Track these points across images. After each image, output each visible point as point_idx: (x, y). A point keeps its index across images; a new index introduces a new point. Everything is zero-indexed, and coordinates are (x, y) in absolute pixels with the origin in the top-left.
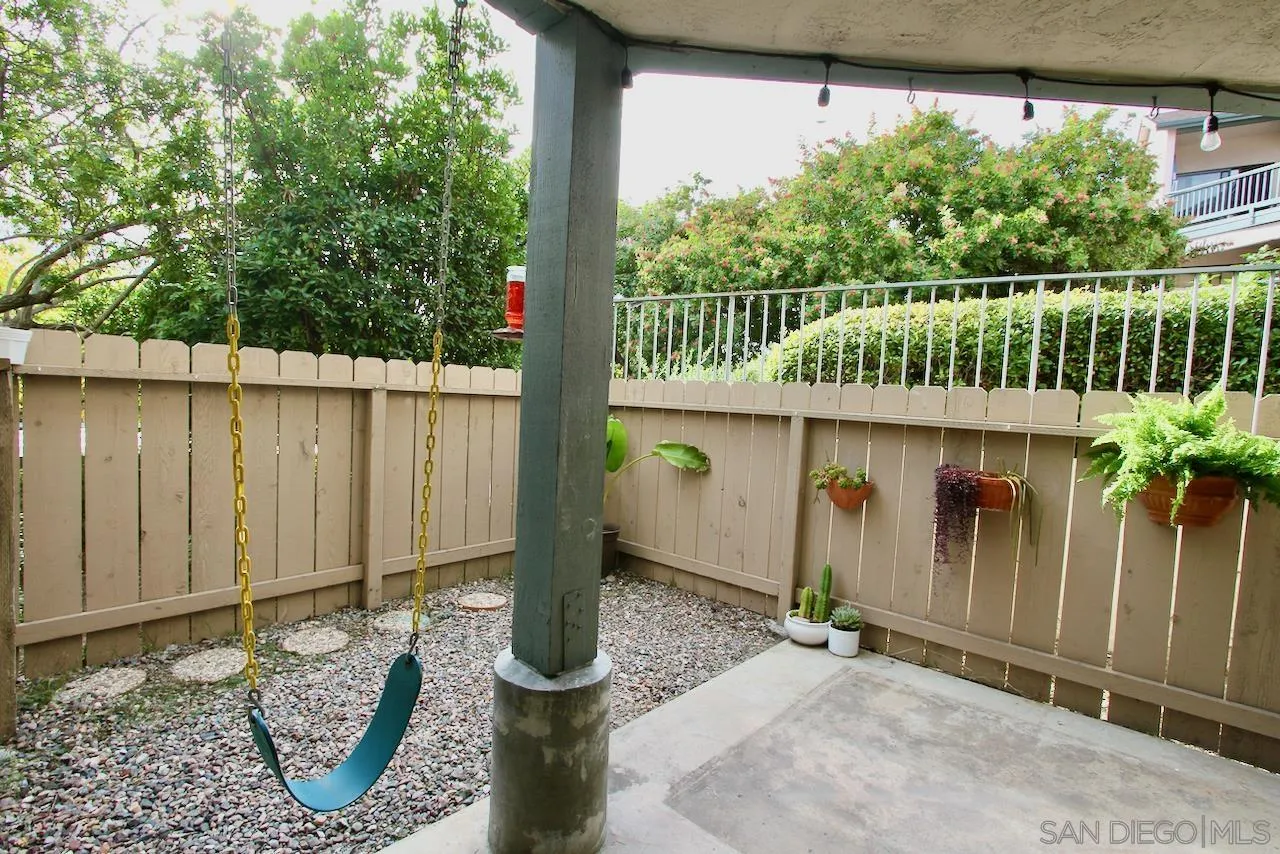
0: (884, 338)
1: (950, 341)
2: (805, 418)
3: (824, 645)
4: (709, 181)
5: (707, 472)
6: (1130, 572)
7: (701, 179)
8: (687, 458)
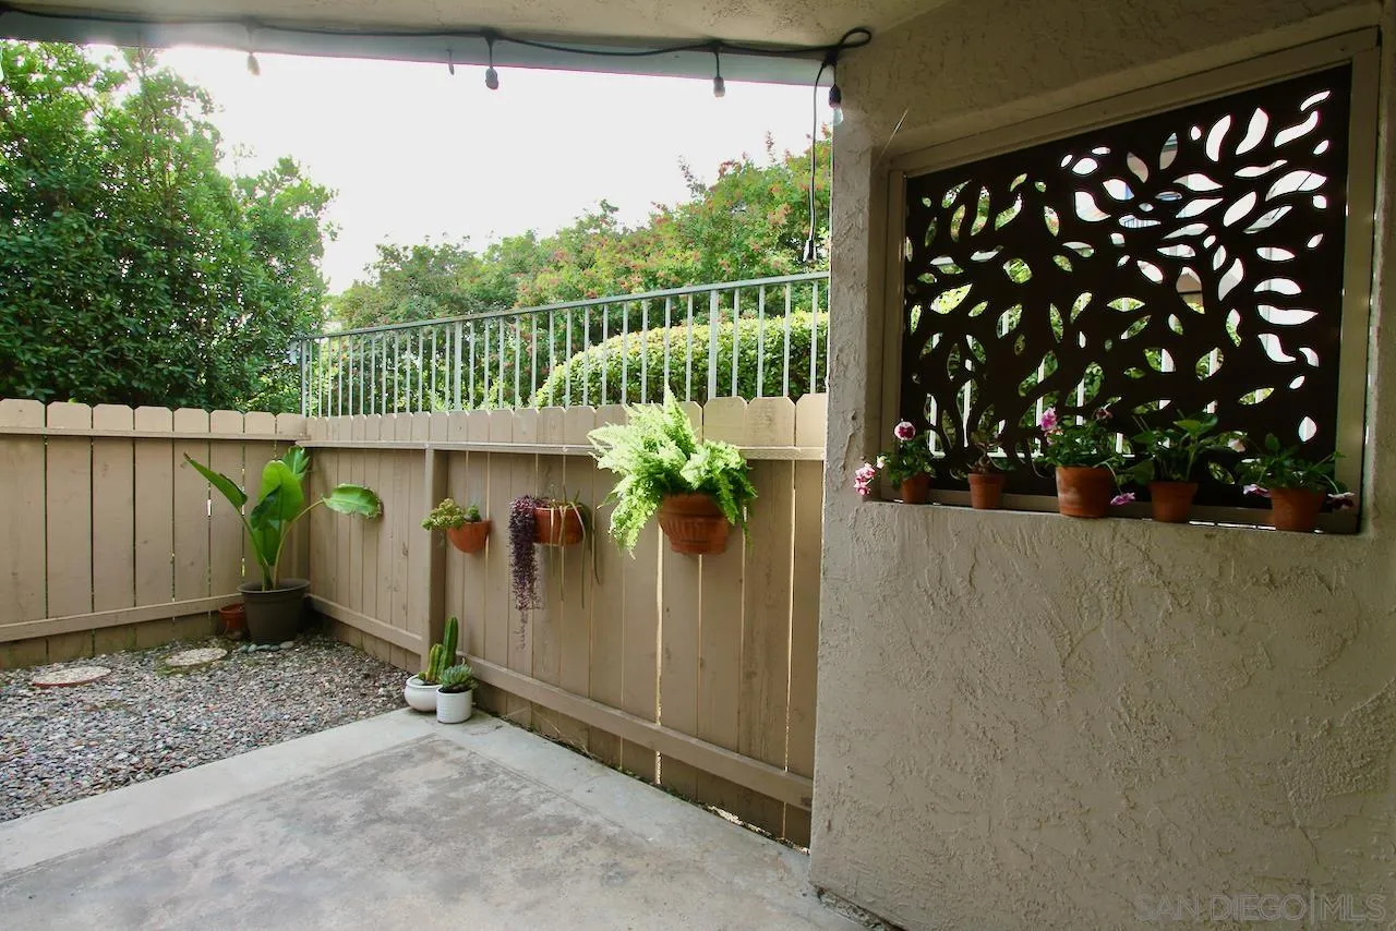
0: (626, 363)
1: (685, 364)
2: (436, 450)
3: (433, 712)
4: (616, 209)
5: (381, 516)
6: (668, 610)
7: (608, 206)
8: (363, 502)
